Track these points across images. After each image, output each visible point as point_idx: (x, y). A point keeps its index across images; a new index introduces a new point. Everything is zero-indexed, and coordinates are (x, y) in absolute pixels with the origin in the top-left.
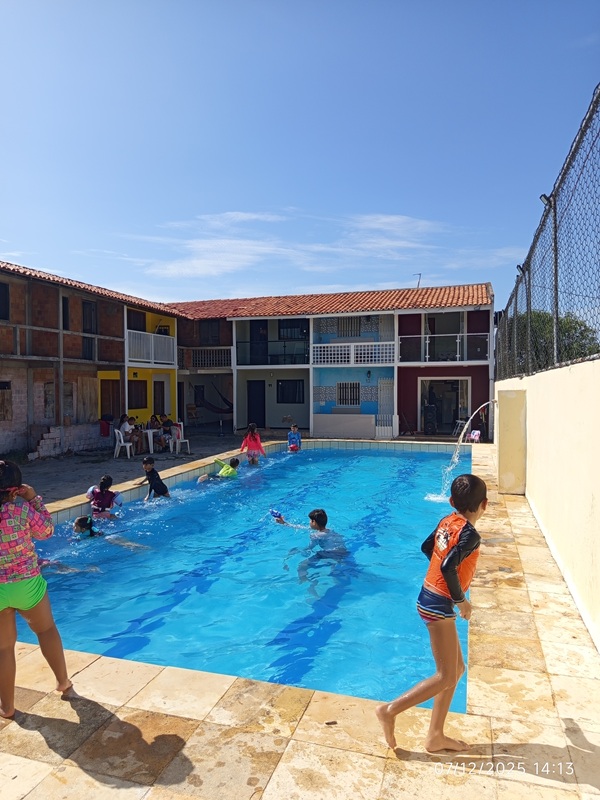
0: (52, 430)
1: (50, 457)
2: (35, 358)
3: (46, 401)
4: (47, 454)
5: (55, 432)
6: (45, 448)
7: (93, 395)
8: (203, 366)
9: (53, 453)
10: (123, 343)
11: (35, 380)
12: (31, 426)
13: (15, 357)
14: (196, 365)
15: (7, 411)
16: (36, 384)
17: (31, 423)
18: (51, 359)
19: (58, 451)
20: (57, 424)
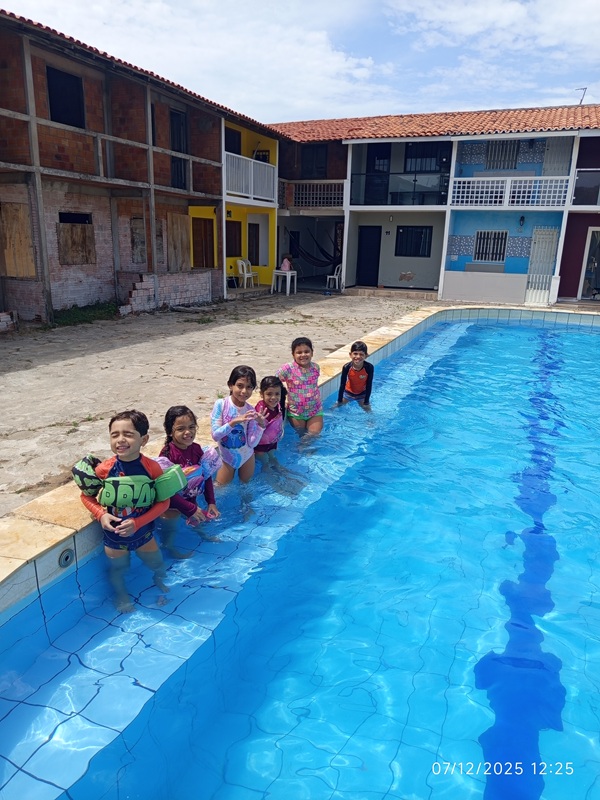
0: (145, 278)
1: (144, 312)
2: (121, 182)
3: (133, 241)
4: (141, 308)
5: (149, 282)
6: (138, 301)
7: (184, 237)
8: (307, 204)
9: (147, 307)
10: (220, 169)
11: (120, 213)
12: (118, 272)
13: (98, 179)
14: (299, 203)
15: (90, 251)
16: (121, 219)
17: (118, 268)
18: (140, 185)
19: (152, 305)
20: (151, 270)
